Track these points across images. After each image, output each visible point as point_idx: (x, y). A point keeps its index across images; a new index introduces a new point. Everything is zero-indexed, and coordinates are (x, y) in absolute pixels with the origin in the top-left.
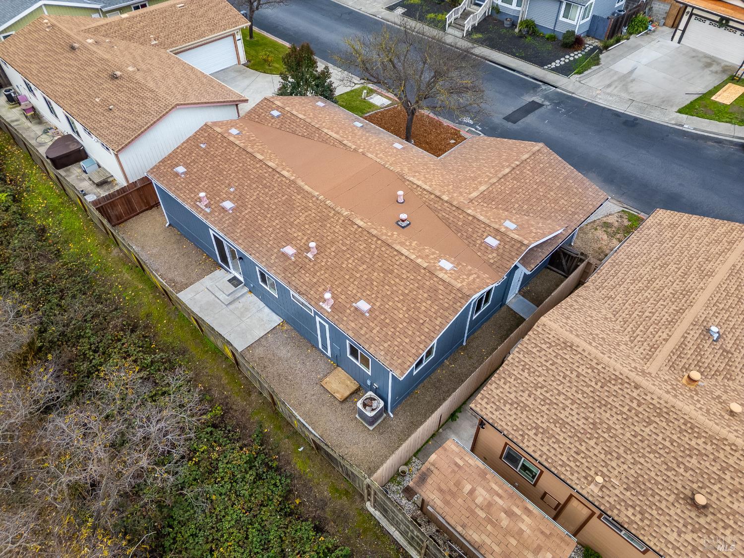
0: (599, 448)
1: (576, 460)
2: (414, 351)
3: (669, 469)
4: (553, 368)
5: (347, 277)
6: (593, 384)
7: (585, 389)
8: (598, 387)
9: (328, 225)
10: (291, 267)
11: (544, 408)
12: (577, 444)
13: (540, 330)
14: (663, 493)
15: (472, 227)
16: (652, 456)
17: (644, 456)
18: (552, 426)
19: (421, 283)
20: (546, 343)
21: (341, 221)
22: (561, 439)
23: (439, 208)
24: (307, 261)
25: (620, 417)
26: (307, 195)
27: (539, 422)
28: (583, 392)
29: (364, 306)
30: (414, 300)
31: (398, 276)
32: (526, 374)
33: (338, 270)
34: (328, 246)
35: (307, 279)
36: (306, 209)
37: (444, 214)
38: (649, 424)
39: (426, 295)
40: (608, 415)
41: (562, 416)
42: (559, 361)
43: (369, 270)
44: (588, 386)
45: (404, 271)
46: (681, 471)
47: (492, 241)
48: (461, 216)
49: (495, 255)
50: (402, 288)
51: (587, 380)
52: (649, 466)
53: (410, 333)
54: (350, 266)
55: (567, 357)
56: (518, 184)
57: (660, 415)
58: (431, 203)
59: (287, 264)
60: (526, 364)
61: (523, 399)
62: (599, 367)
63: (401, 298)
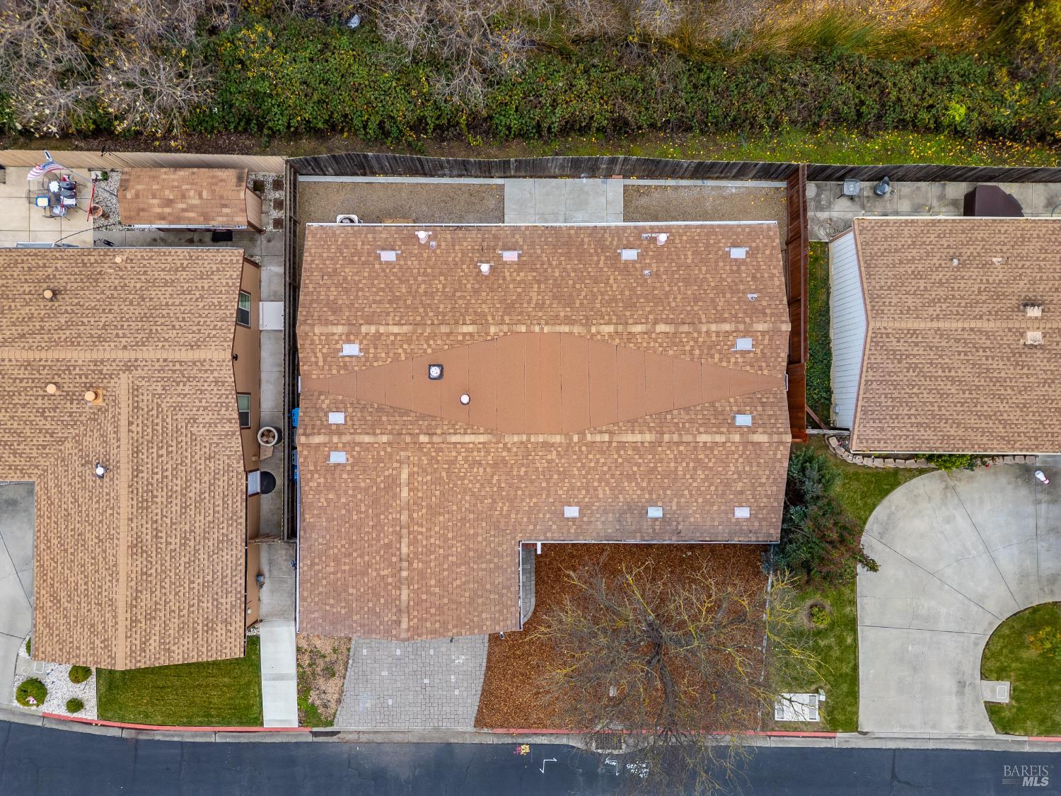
0: (132, 285)
1: (145, 266)
2: (313, 251)
3: (78, 304)
4: (196, 320)
5: (429, 270)
6: (159, 328)
7: (163, 320)
8: (154, 328)
9: (498, 306)
10: (492, 244)
11: (187, 285)
12: (148, 277)
13: (226, 344)
14: (76, 285)
15: (370, 423)
16: (93, 304)
17: (98, 301)
18: (173, 278)
19: (353, 310)
20: (214, 336)
21: (490, 318)
22: (162, 273)
23: (420, 423)
24: (483, 259)
25: (127, 316)
26: (555, 320)
27: (185, 273)
28: (163, 316)
29: (388, 256)
30: (346, 291)
31: (380, 302)
32: (215, 301)
33: (445, 271)
34: (477, 286)
35: (465, 244)
36: (540, 306)
37: (409, 418)
38: (105, 325)
39: (340, 302)
40: (137, 312)
41: (170, 289)
42: (195, 328)
43: (413, 290)
44: (162, 324)
45: (378, 310)
46: (69, 308)
47: (336, 418)
48: (389, 427)
49: (324, 406)
50: (367, 294)
51: (165, 328)
52: (92, 297)
53: (328, 262)
54: (437, 282)
55: (190, 336)
56: (382, 542)
57: (100, 337)
58: (434, 423)
59: (500, 243)
60: (220, 309)
61: (206, 281)
62: (161, 344)
63: (361, 285)
